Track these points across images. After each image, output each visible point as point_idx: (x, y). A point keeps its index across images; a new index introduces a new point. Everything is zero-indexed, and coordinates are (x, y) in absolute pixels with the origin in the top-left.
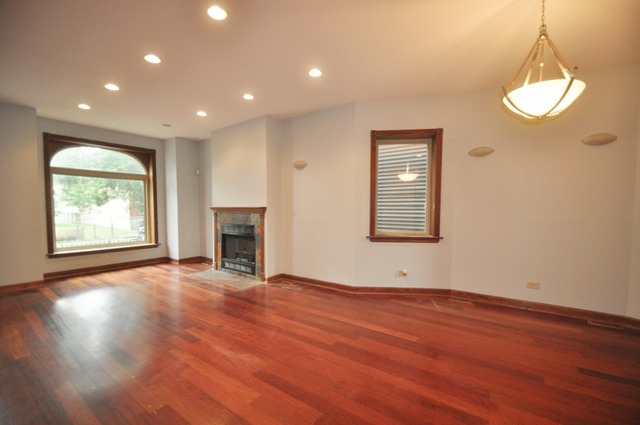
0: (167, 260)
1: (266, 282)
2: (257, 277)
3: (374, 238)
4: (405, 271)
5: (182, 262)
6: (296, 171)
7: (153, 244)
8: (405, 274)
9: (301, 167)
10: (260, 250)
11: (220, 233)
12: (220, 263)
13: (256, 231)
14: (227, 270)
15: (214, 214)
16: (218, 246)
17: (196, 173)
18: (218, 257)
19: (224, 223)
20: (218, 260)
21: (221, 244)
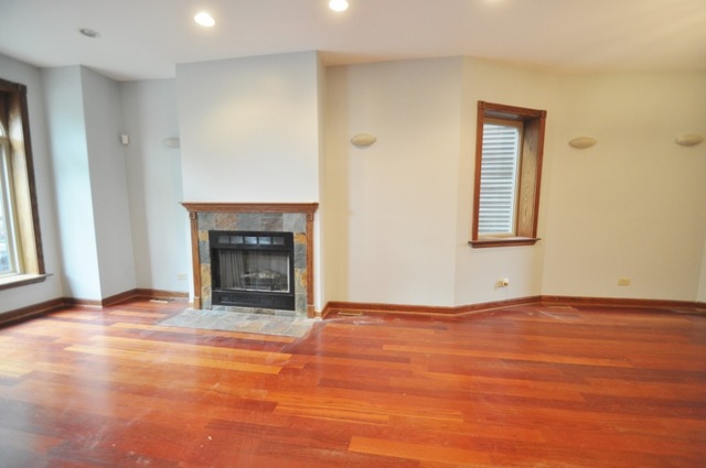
0: (67, 304)
1: (319, 319)
2: (297, 312)
3: (476, 243)
4: (506, 280)
5: (110, 302)
6: (354, 150)
7: (34, 275)
8: (506, 284)
9: (364, 144)
10: (305, 271)
11: (208, 248)
12: (207, 297)
13: (295, 240)
14: (226, 307)
15: (191, 215)
16: (203, 268)
17: (121, 139)
18: (203, 288)
19: (216, 229)
20: (203, 293)
21: (209, 265)
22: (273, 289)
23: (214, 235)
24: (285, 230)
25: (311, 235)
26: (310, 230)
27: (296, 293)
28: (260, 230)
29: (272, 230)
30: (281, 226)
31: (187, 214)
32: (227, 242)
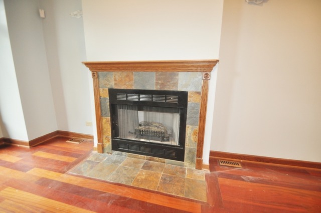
1: (207, 171)
2: (186, 163)
5: (36, 143)
10: (197, 128)
11: (108, 104)
12: (108, 144)
13: (189, 99)
14: (124, 153)
15: (93, 74)
16: (104, 121)
17: (39, 14)
18: (105, 136)
19: (115, 87)
20: (105, 141)
21: (109, 118)
22: (163, 140)
23: (113, 93)
24: (180, 89)
25: (206, 94)
26: (205, 89)
27: (186, 147)
28: (154, 88)
29: (166, 89)
30: (176, 84)
31: (90, 73)
32: (125, 99)
